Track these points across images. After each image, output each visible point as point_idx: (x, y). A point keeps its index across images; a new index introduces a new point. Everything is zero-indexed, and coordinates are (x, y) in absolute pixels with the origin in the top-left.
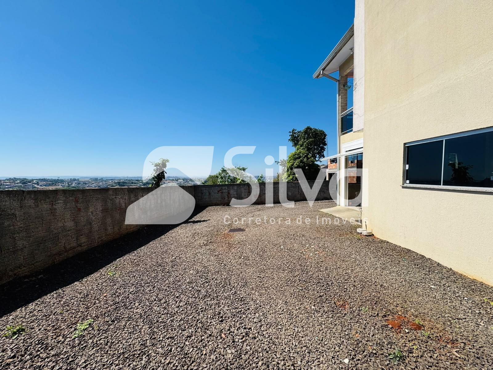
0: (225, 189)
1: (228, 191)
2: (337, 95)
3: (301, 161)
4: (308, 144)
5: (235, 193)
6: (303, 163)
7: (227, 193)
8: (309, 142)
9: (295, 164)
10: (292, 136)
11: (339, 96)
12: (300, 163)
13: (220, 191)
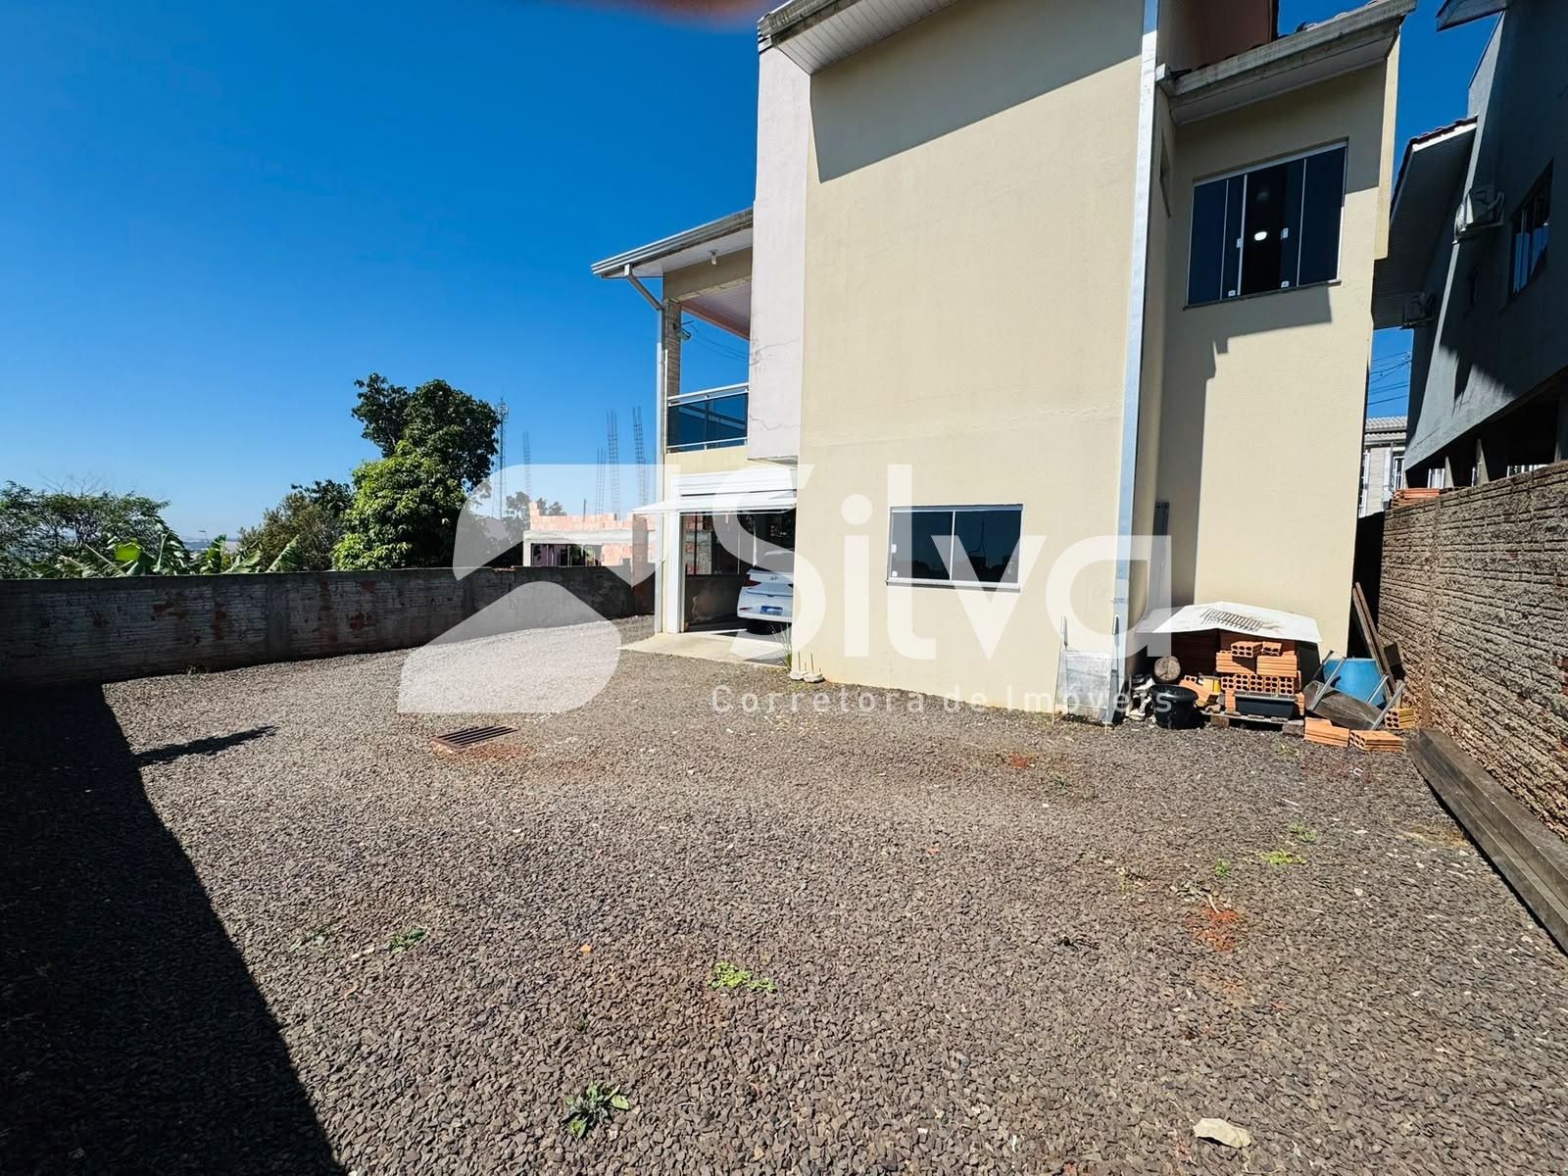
0: (201, 597)
1: (217, 605)
2: (659, 345)
3: (424, 498)
4: (446, 441)
5: (256, 613)
6: (431, 502)
7: (211, 616)
8: (446, 433)
9: (400, 506)
10: (367, 398)
11: (664, 348)
12: (421, 502)
13: (169, 605)
